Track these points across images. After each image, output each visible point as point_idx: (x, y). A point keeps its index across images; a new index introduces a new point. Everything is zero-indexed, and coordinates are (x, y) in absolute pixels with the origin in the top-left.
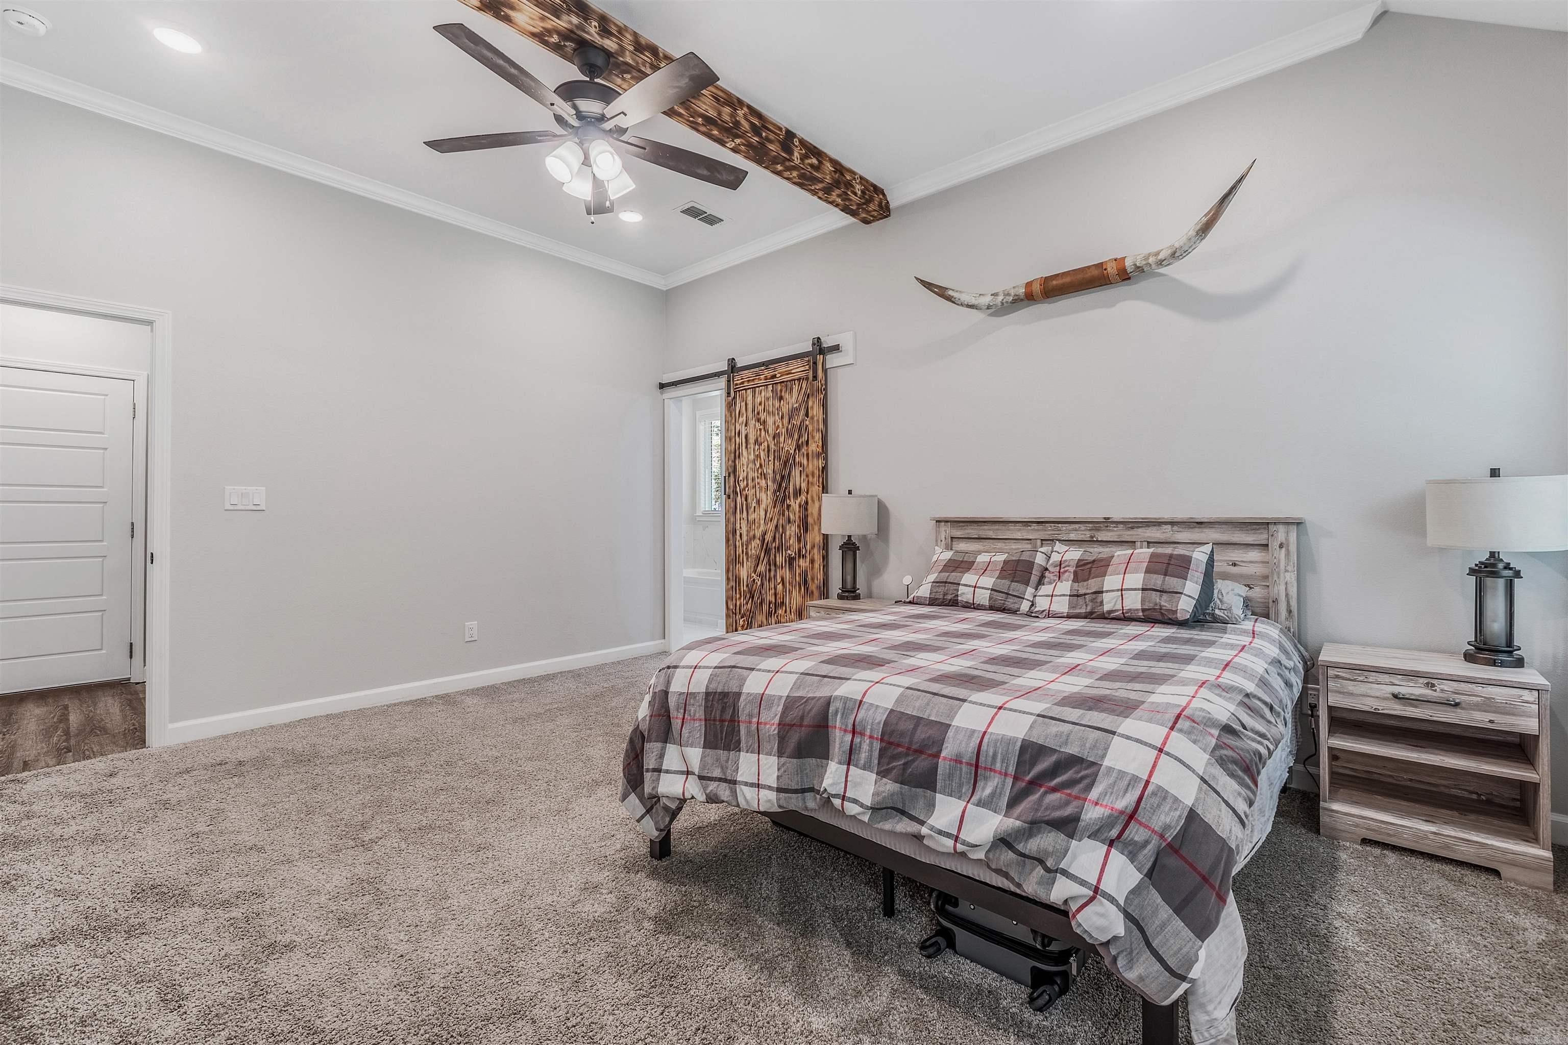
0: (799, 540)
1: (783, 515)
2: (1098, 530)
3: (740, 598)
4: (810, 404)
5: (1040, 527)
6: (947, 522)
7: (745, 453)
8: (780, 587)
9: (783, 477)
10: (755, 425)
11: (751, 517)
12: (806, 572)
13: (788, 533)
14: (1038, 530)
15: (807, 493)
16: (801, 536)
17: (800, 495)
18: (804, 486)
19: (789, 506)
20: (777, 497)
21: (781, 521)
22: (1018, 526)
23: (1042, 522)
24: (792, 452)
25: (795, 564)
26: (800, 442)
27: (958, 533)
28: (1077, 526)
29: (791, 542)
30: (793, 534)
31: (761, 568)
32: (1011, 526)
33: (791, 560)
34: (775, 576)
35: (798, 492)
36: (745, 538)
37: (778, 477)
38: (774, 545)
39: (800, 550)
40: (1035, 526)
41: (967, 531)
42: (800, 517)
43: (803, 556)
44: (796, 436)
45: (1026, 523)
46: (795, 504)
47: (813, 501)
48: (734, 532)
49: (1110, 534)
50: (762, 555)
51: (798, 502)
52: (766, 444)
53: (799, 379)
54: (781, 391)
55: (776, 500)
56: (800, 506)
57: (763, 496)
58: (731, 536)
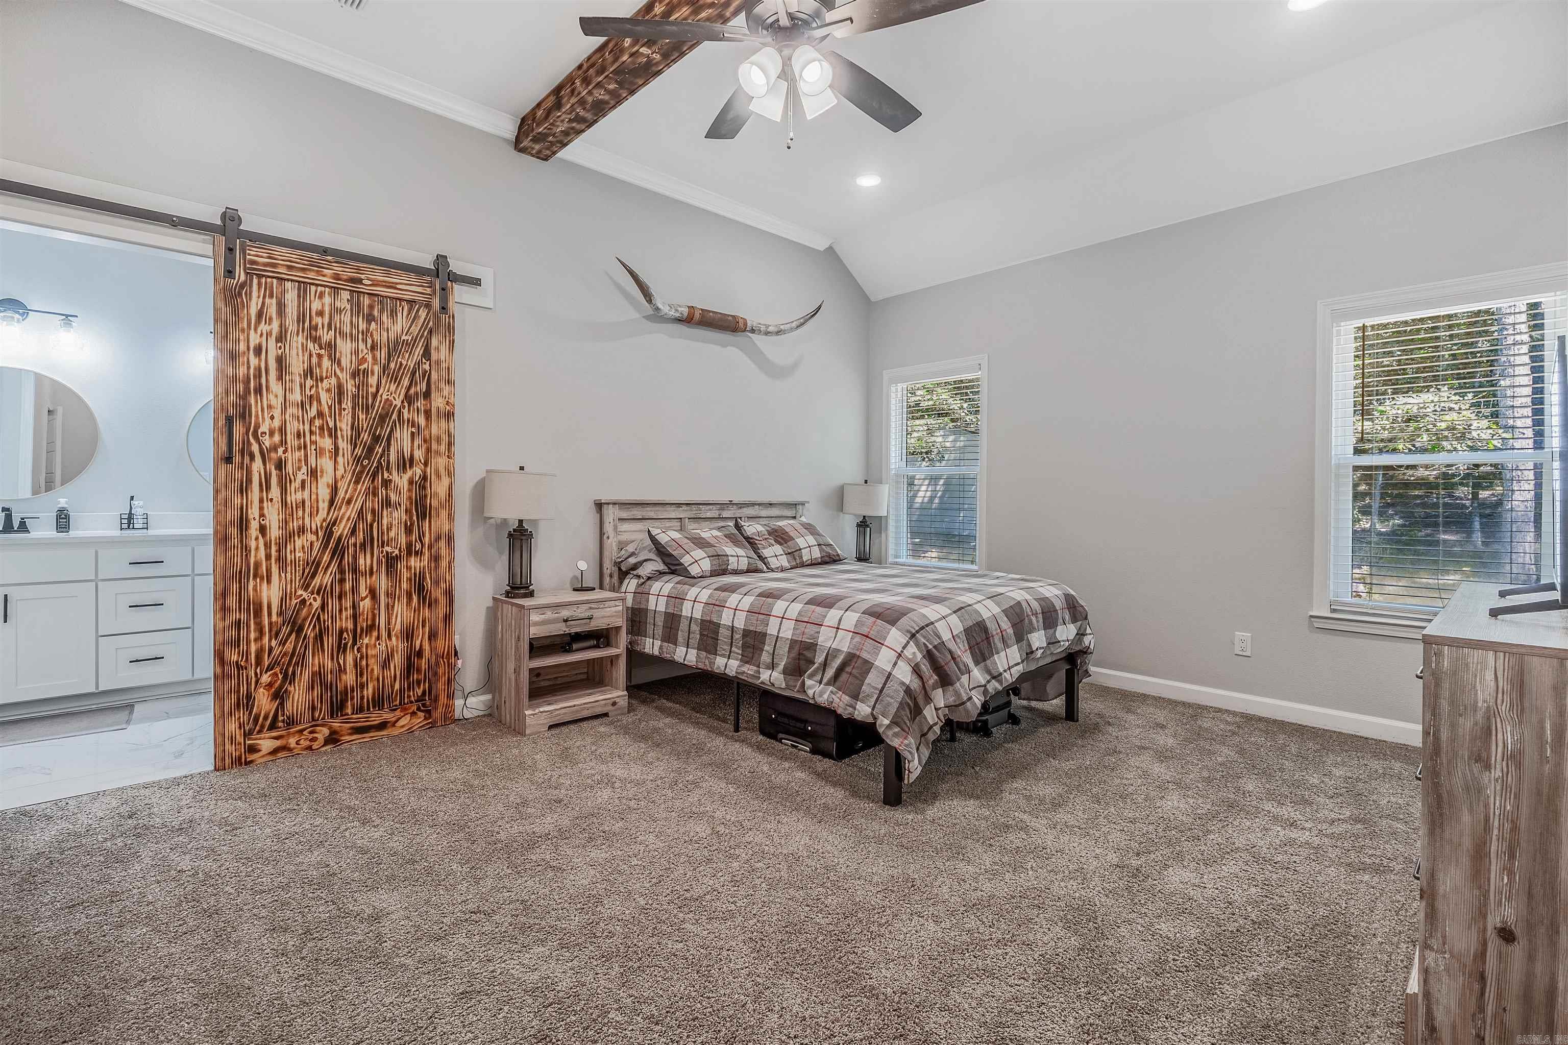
0: (409, 530)
1: (375, 494)
2: (723, 509)
3: (259, 638)
4: (434, 342)
5: (688, 508)
6: (615, 504)
7: (276, 387)
8: (366, 604)
9: (376, 439)
10: (304, 348)
11: (294, 497)
12: (422, 577)
13: (385, 521)
14: (686, 510)
15: (426, 464)
16: (412, 524)
17: (411, 466)
18: (419, 454)
19: (386, 483)
20: (364, 467)
21: (369, 504)
22: (673, 508)
23: (689, 504)
24: (398, 403)
25: (401, 566)
26: (412, 391)
27: (624, 515)
28: (711, 507)
29: (392, 534)
30: (395, 522)
31: (324, 579)
32: (668, 508)
33: (391, 562)
34: (354, 590)
35: (406, 463)
36: (274, 532)
37: (365, 436)
38: (352, 541)
39: (409, 546)
40: (684, 507)
41: (632, 513)
42: (410, 498)
43: (417, 553)
44: (406, 382)
45: (679, 505)
46: (401, 481)
47: (439, 476)
48: (243, 524)
49: (729, 512)
50: (326, 558)
51: (406, 477)
52: (333, 381)
53: (411, 302)
54: (371, 307)
55: (361, 472)
56: (411, 482)
57: (326, 463)
58: (234, 531)
